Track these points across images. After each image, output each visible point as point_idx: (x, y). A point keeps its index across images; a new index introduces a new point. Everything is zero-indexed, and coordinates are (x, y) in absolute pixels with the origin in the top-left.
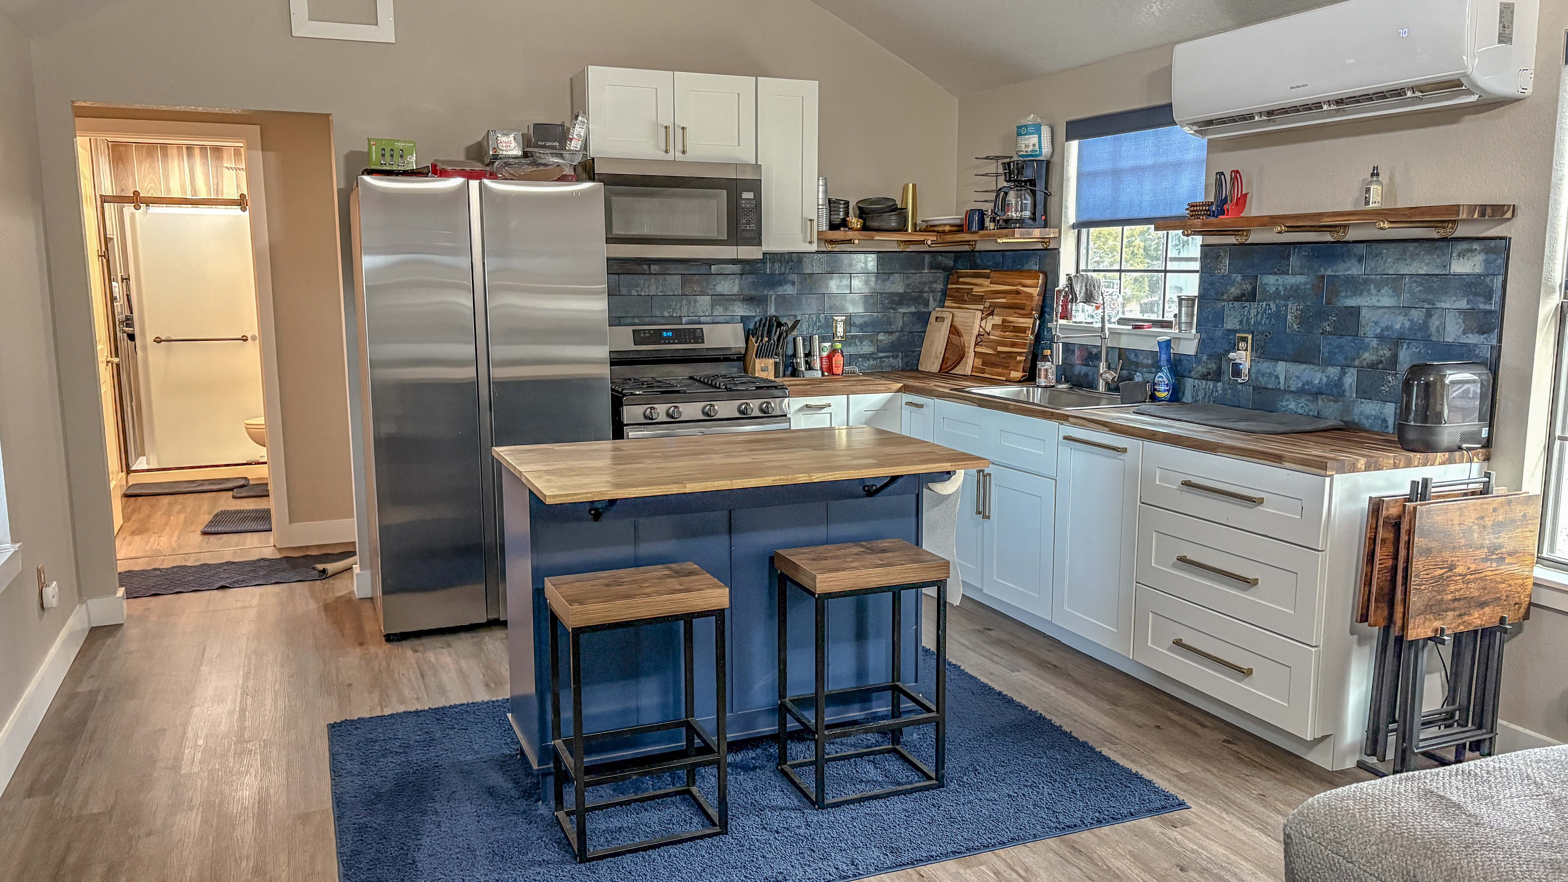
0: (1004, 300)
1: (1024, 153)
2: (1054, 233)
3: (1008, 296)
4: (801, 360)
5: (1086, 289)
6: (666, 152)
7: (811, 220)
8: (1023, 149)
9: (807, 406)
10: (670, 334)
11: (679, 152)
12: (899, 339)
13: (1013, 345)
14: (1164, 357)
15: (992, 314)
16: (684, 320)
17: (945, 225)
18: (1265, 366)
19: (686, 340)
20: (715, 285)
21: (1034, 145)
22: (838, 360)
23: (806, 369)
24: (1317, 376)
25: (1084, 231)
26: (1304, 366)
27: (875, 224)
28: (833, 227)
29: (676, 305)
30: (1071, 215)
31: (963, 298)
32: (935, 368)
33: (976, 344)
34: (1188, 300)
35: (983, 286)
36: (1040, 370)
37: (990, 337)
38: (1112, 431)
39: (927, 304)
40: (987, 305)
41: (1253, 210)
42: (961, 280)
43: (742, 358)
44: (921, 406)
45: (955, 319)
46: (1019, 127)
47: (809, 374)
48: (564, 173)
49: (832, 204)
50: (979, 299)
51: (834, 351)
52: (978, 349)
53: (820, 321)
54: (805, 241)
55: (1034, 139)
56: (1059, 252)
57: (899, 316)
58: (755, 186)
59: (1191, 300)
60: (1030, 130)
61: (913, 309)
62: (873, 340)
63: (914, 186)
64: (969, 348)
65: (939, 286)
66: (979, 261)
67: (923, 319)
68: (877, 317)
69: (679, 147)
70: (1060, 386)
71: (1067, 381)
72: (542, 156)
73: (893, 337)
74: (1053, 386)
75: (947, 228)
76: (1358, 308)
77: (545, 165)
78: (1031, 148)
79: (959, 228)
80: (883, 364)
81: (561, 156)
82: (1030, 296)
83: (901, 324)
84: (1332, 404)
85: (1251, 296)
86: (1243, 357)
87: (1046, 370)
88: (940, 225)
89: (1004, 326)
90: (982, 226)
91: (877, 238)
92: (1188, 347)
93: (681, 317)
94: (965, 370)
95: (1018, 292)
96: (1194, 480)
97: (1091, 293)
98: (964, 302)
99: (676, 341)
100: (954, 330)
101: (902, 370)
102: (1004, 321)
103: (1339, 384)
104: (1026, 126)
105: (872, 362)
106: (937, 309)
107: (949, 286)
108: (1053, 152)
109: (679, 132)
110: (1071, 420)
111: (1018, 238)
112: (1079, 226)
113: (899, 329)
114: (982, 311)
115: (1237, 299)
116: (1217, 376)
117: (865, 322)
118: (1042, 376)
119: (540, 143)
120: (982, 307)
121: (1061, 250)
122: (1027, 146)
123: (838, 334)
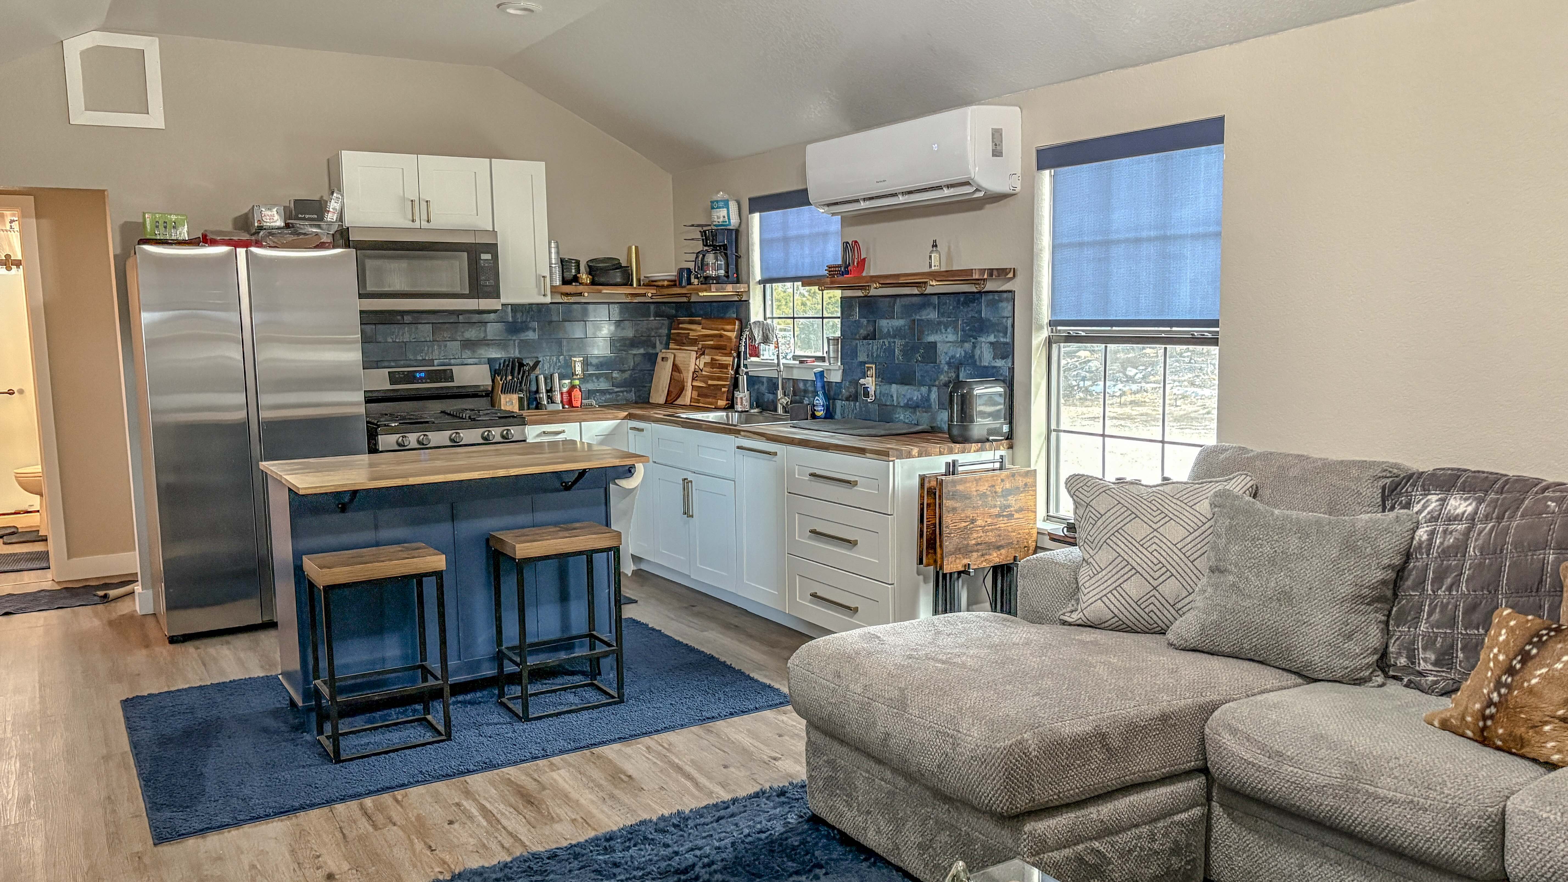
0: (712, 343)
1: (717, 223)
2: (744, 288)
3: (715, 339)
4: (543, 395)
5: (763, 333)
6: (413, 221)
7: (544, 277)
8: (716, 220)
9: (544, 432)
10: (423, 375)
11: (424, 220)
12: (631, 376)
13: (719, 379)
14: (819, 385)
15: (703, 354)
16: (436, 362)
17: (664, 280)
18: (885, 388)
19: (437, 379)
20: (463, 332)
21: (724, 217)
22: (577, 394)
23: (548, 403)
24: (914, 393)
25: (768, 286)
26: (906, 387)
27: (602, 280)
28: (565, 282)
29: (428, 350)
30: (757, 274)
31: (683, 341)
32: (662, 400)
33: (693, 379)
34: (834, 339)
35: (697, 330)
36: (737, 398)
37: (703, 373)
38: (768, 440)
39: (654, 347)
40: (700, 346)
41: (872, 270)
42: (680, 326)
43: (489, 395)
44: (642, 430)
45: (676, 359)
46: (712, 202)
47: (551, 407)
48: (322, 241)
49: (563, 262)
50: (694, 342)
51: (573, 387)
52: (695, 384)
53: (559, 362)
54: (539, 294)
55: (723, 212)
56: (749, 303)
57: (631, 357)
58: (492, 248)
59: (836, 340)
60: (721, 204)
61: (642, 351)
62: (608, 377)
63: (636, 248)
64: (687, 382)
65: (665, 331)
66: (693, 311)
67: (652, 359)
68: (616, 357)
69: (424, 216)
70: (752, 411)
71: (757, 407)
72: (302, 227)
73: (627, 375)
74: (747, 411)
75: (666, 283)
76: (935, 343)
77: (305, 234)
78: (721, 219)
79: (673, 283)
80: (618, 398)
81: (319, 227)
82: (730, 338)
83: (632, 363)
84: (925, 414)
85: (872, 336)
86: (870, 382)
87: (741, 398)
88: (660, 281)
89: (713, 364)
90: (689, 283)
91: (605, 291)
92: (836, 377)
93: (433, 360)
94: (685, 401)
95: (721, 336)
96: (818, 472)
97: (767, 336)
98: (683, 344)
99: (428, 381)
100: (676, 368)
101: (636, 403)
102: (712, 359)
103: (927, 399)
104: (717, 201)
105: (608, 396)
106: (663, 351)
107: (673, 331)
108: (740, 223)
109: (424, 204)
110: (742, 433)
111: (713, 293)
112: (764, 282)
113: (631, 368)
114: (697, 352)
115: (865, 338)
116: (854, 397)
117: (600, 362)
118: (739, 403)
119: (300, 216)
120: (696, 348)
121: (751, 301)
122: (718, 218)
123: (577, 373)
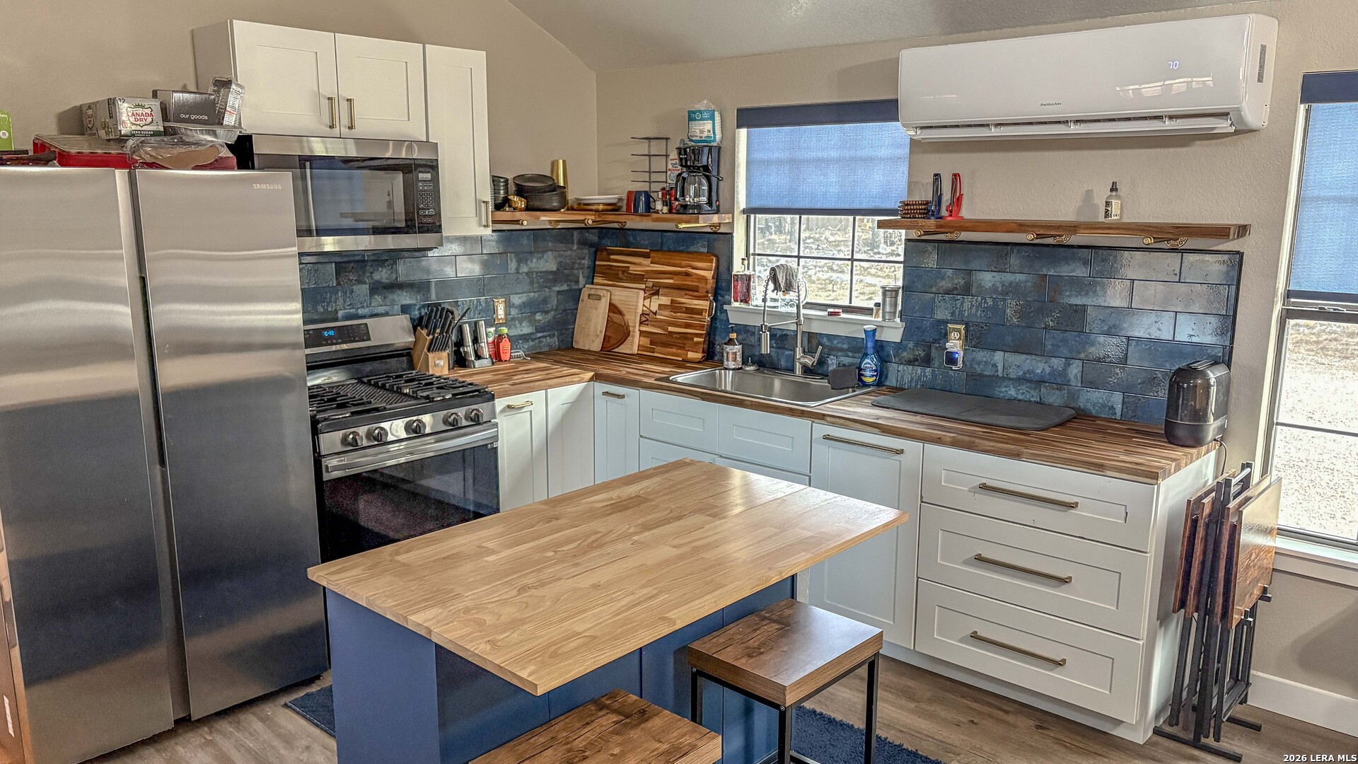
0: (671, 281)
1: (698, 138)
2: (729, 218)
3: (675, 277)
4: (469, 348)
5: (786, 279)
6: (332, 127)
7: (486, 203)
8: (698, 134)
9: (509, 407)
10: (332, 333)
11: (345, 126)
12: (554, 317)
13: (688, 326)
14: (870, 344)
15: (657, 293)
16: (340, 314)
17: (599, 204)
18: (981, 355)
19: (351, 338)
20: (372, 273)
21: (709, 131)
22: (505, 345)
23: (475, 359)
24: (1040, 367)
25: (752, 216)
26: (1024, 357)
27: (537, 204)
28: (498, 207)
29: (331, 297)
30: (741, 202)
31: (618, 276)
32: (596, 346)
33: (641, 323)
34: (891, 291)
35: (642, 265)
36: (728, 353)
37: (657, 317)
38: (882, 432)
39: (577, 282)
40: (650, 285)
42: (612, 257)
43: (407, 354)
44: (622, 397)
45: (613, 297)
46: (690, 112)
47: (477, 363)
48: (220, 155)
49: (494, 181)
50: (639, 278)
51: (500, 337)
52: (644, 328)
53: (480, 305)
54: (480, 225)
55: (708, 125)
56: (732, 236)
57: (554, 294)
58: (432, 166)
59: (896, 291)
60: (706, 115)
61: (565, 287)
62: (532, 321)
64: (634, 327)
65: (586, 262)
66: (631, 239)
67: (575, 296)
68: (534, 296)
69: (345, 120)
70: (748, 369)
71: (753, 363)
72: (189, 132)
73: (550, 316)
74: (741, 368)
75: (601, 207)
76: (1084, 307)
77: (196, 144)
78: (706, 134)
79: (614, 208)
80: (541, 345)
81: (214, 134)
82: (704, 279)
83: (556, 302)
84: (1057, 392)
85: (966, 290)
86: (955, 344)
87: (735, 353)
88: (594, 204)
89: (674, 307)
90: (649, 208)
91: (543, 218)
92: (893, 332)
93: (336, 311)
94: (632, 349)
95: (687, 274)
96: (990, 483)
97: (790, 282)
98: (620, 280)
99: (339, 341)
100: (613, 308)
101: (559, 349)
102: (672, 301)
103: (1063, 374)
104: (700, 112)
105: (531, 343)
106: (587, 286)
107: (597, 263)
108: (722, 137)
109: (344, 105)
110: (829, 419)
112: (748, 211)
113: (554, 307)
114: (644, 290)
115: (948, 292)
116: (927, 361)
117: (523, 303)
118: (730, 359)
119: (183, 116)
120: (643, 286)
121: (734, 234)
122: (702, 132)
123: (499, 317)
